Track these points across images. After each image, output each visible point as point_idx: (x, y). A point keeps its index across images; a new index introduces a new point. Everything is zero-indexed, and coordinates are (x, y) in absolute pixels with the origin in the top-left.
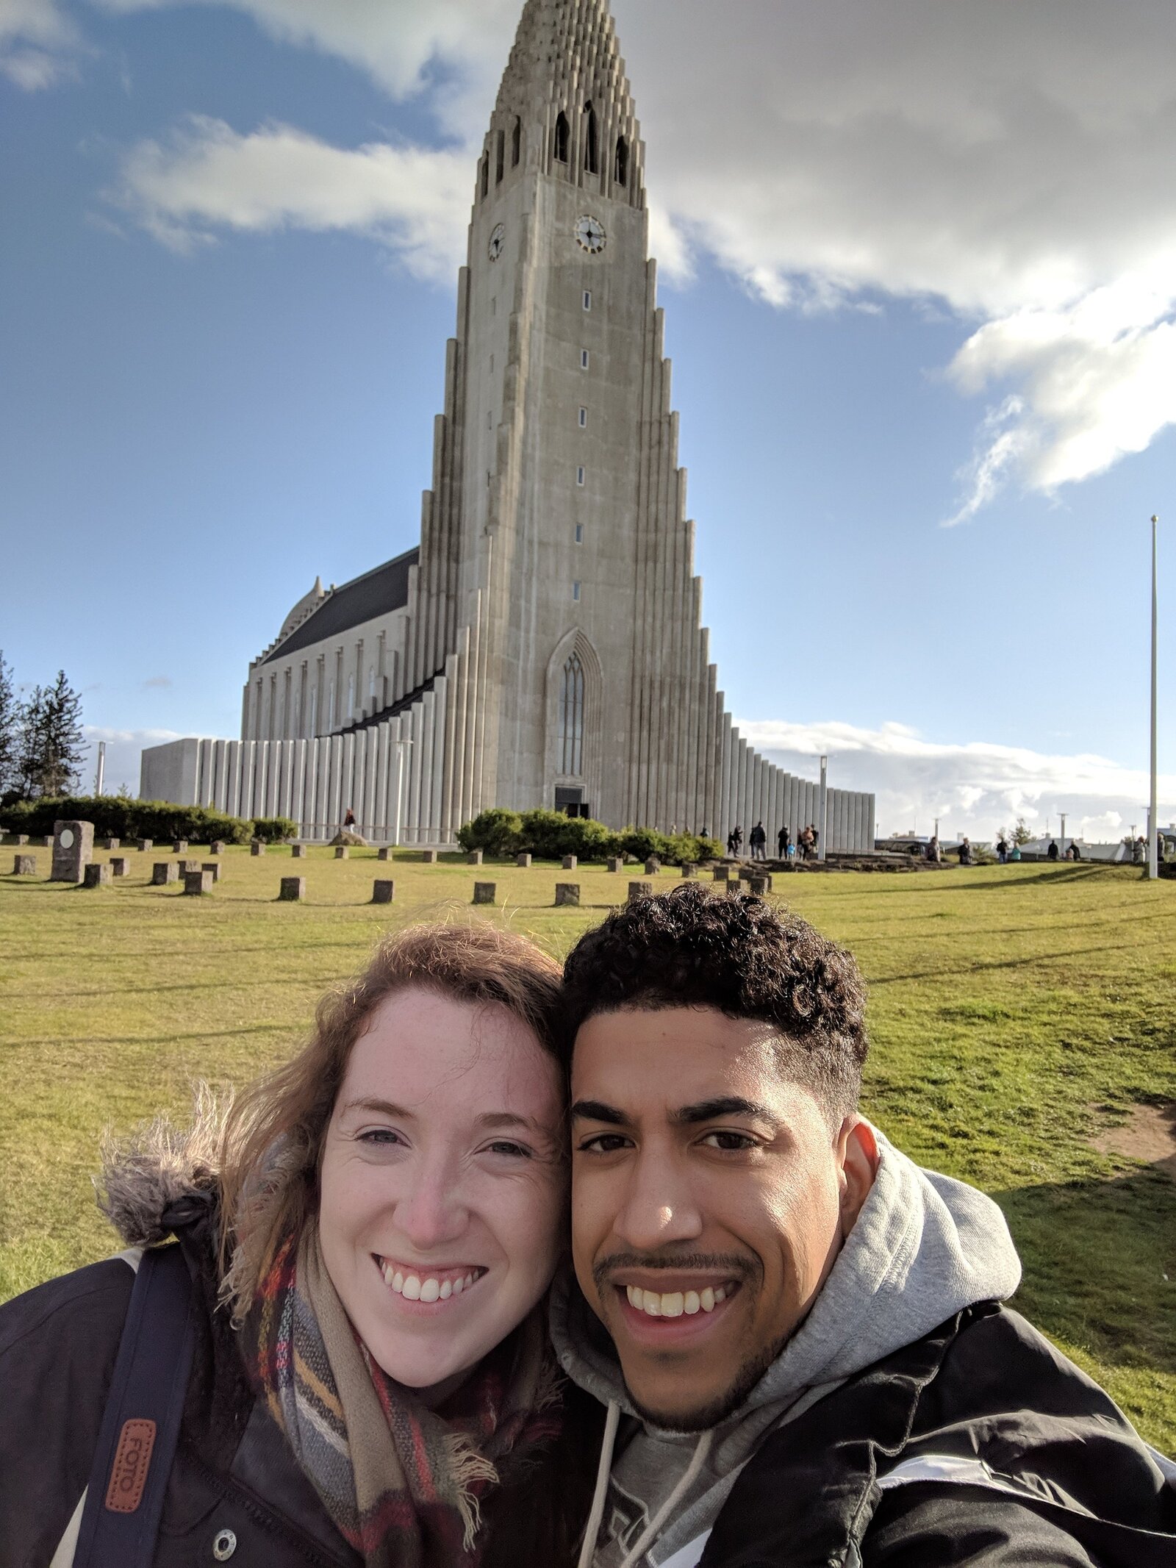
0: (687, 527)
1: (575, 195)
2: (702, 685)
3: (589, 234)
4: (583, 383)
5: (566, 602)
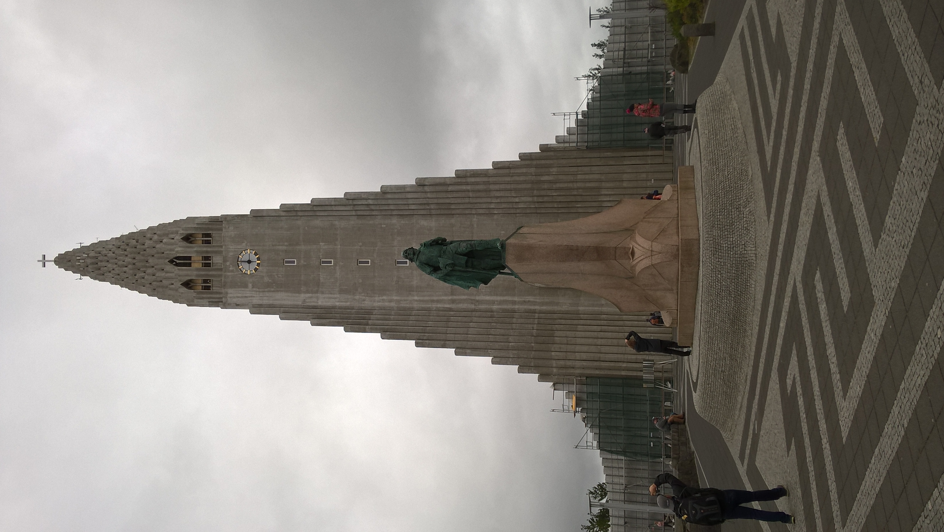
0: (421, 183)
1: (228, 274)
2: (537, 166)
3: (249, 262)
4: (342, 264)
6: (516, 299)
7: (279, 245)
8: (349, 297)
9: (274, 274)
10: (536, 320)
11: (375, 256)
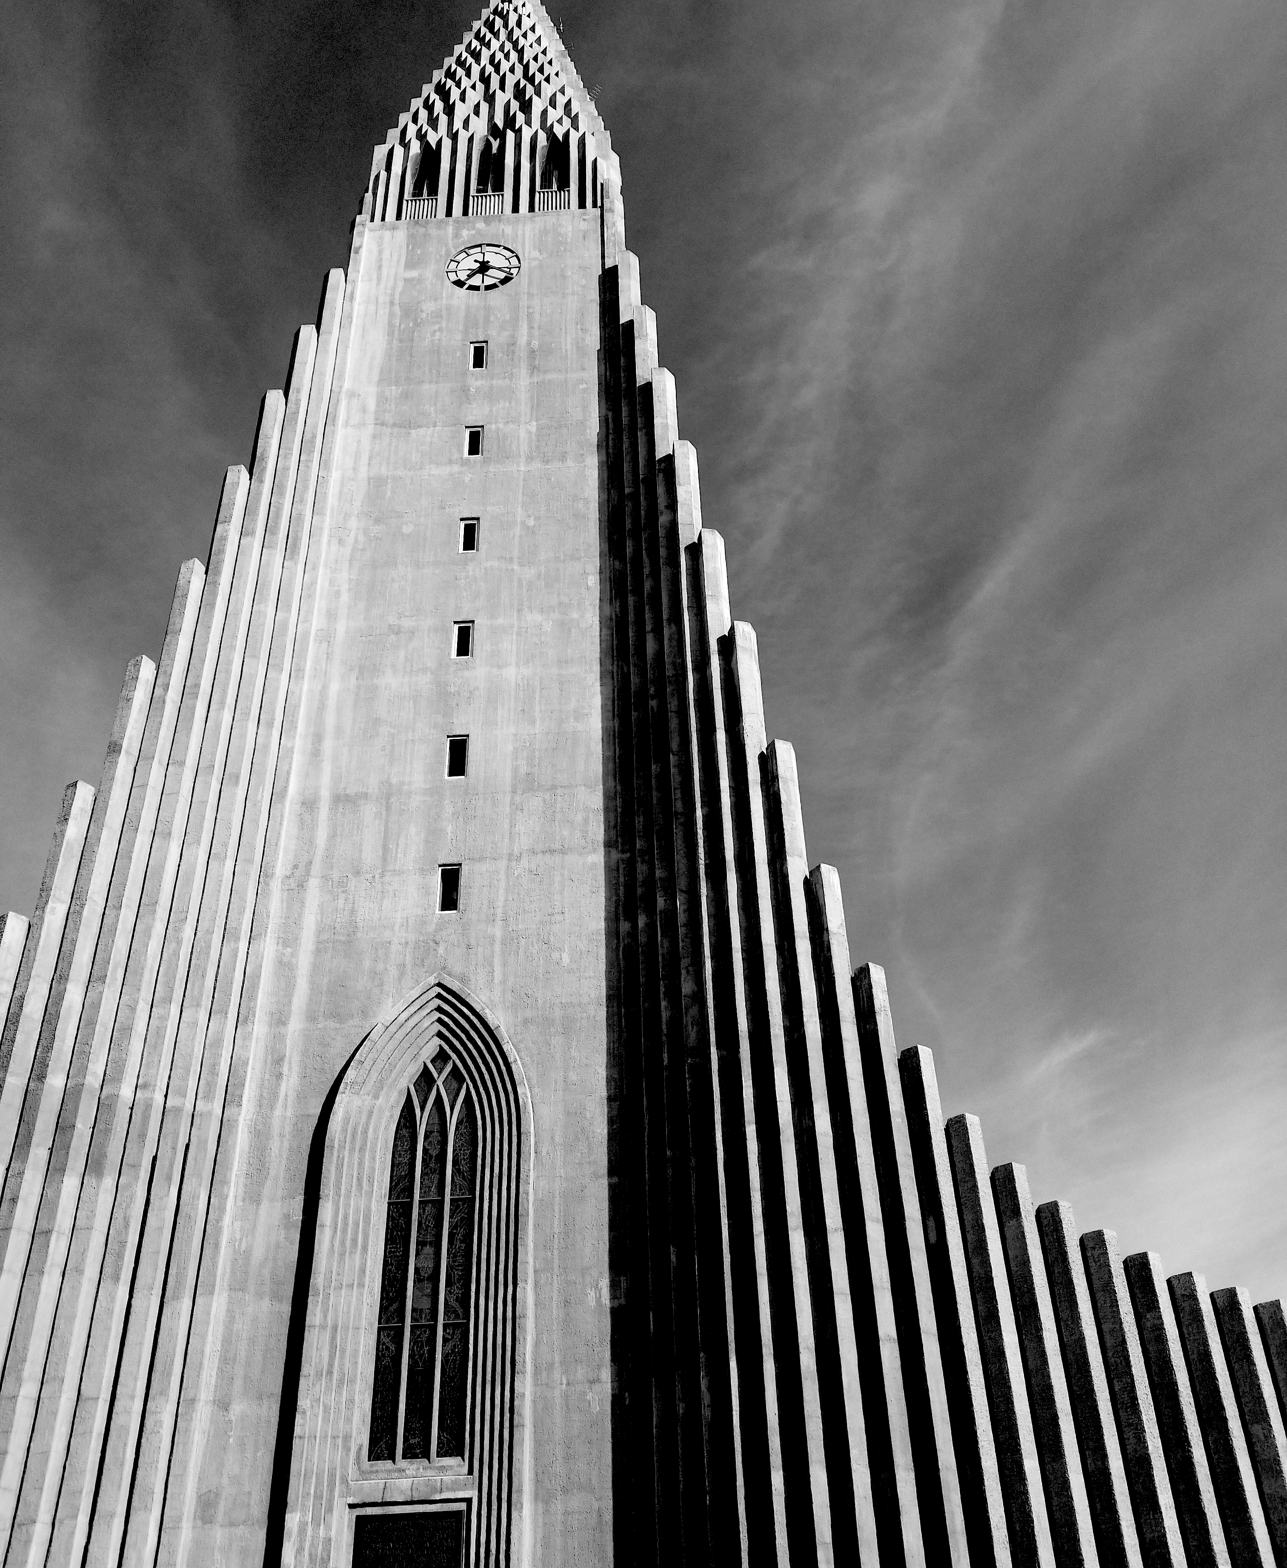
1: (450, 229)
3: (484, 267)
4: (467, 479)
5: (411, 921)
6: (295, 1025)
7: (531, 328)
8: (357, 504)
9: (444, 325)
11: (489, 564)
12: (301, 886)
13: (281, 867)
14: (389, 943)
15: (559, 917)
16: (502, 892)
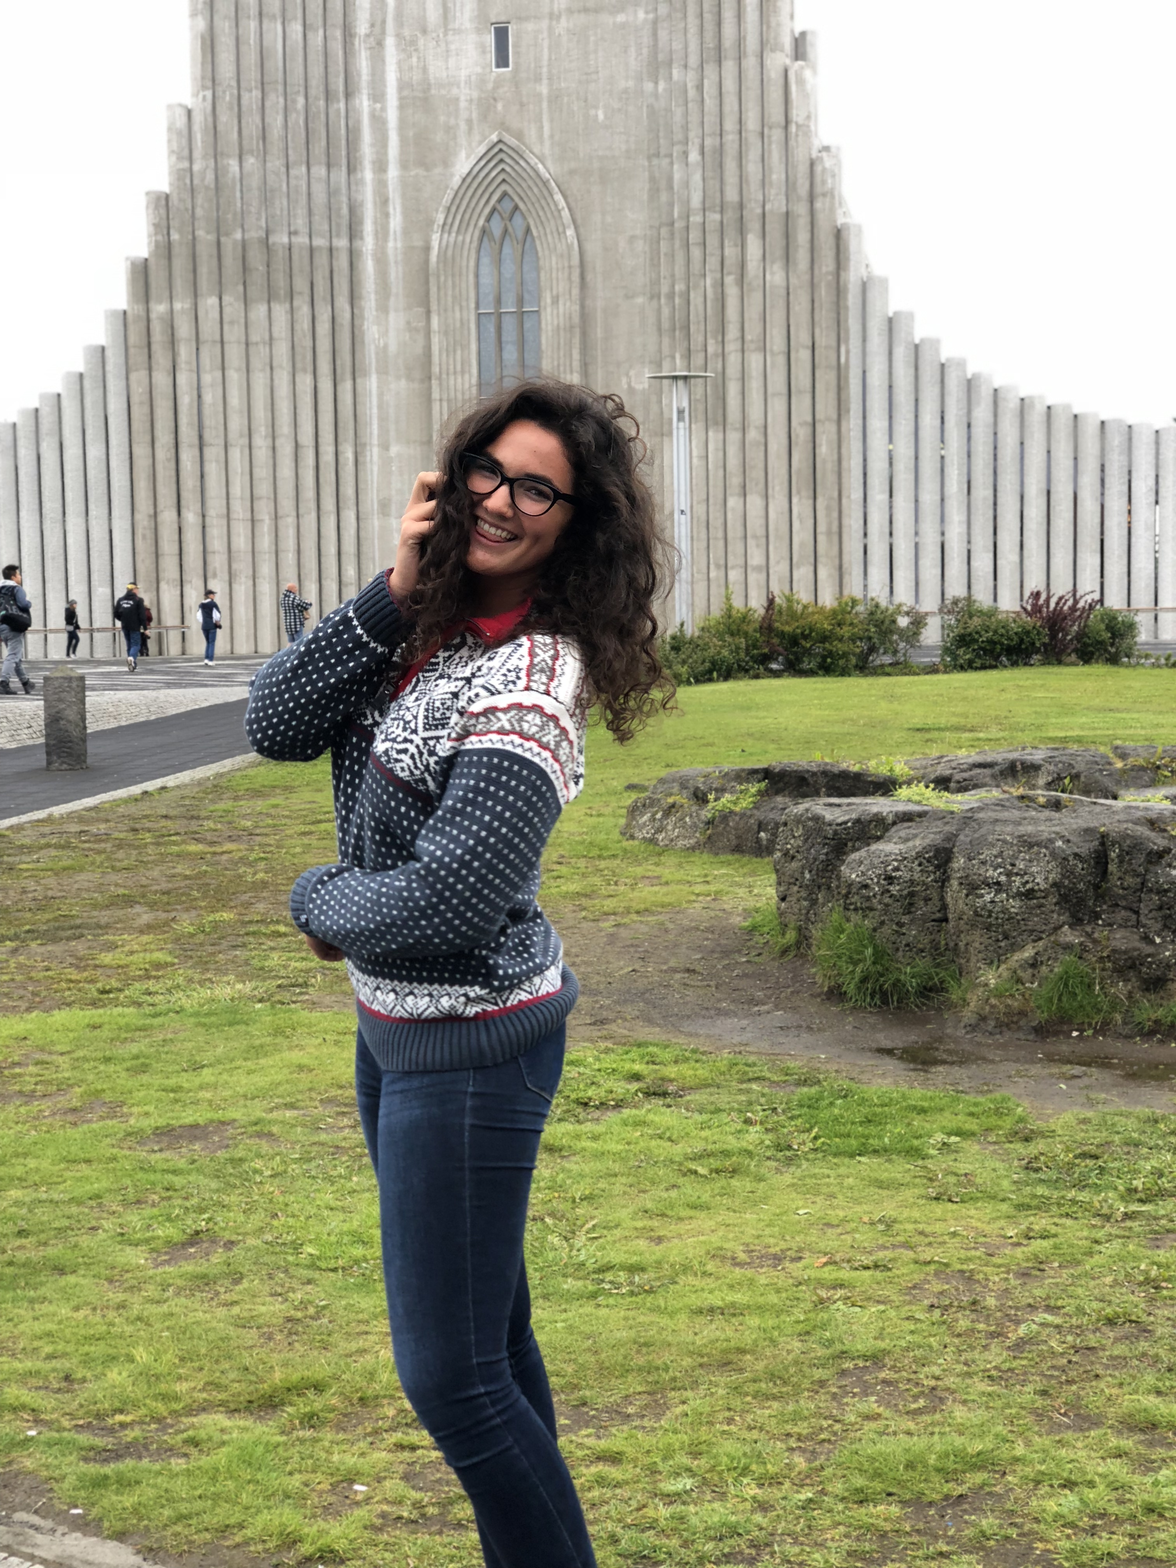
2: (789, 216)
5: (473, 78)
6: (393, 172)
10: (320, 242)
12: (380, 44)
13: (362, 28)
14: (457, 99)
15: (594, 77)
16: (546, 51)
